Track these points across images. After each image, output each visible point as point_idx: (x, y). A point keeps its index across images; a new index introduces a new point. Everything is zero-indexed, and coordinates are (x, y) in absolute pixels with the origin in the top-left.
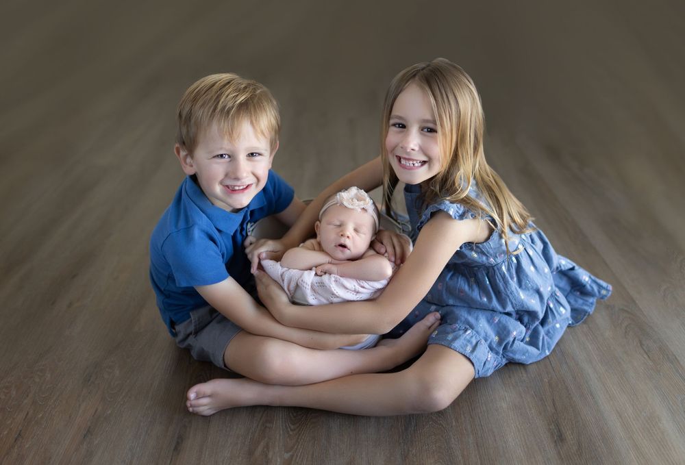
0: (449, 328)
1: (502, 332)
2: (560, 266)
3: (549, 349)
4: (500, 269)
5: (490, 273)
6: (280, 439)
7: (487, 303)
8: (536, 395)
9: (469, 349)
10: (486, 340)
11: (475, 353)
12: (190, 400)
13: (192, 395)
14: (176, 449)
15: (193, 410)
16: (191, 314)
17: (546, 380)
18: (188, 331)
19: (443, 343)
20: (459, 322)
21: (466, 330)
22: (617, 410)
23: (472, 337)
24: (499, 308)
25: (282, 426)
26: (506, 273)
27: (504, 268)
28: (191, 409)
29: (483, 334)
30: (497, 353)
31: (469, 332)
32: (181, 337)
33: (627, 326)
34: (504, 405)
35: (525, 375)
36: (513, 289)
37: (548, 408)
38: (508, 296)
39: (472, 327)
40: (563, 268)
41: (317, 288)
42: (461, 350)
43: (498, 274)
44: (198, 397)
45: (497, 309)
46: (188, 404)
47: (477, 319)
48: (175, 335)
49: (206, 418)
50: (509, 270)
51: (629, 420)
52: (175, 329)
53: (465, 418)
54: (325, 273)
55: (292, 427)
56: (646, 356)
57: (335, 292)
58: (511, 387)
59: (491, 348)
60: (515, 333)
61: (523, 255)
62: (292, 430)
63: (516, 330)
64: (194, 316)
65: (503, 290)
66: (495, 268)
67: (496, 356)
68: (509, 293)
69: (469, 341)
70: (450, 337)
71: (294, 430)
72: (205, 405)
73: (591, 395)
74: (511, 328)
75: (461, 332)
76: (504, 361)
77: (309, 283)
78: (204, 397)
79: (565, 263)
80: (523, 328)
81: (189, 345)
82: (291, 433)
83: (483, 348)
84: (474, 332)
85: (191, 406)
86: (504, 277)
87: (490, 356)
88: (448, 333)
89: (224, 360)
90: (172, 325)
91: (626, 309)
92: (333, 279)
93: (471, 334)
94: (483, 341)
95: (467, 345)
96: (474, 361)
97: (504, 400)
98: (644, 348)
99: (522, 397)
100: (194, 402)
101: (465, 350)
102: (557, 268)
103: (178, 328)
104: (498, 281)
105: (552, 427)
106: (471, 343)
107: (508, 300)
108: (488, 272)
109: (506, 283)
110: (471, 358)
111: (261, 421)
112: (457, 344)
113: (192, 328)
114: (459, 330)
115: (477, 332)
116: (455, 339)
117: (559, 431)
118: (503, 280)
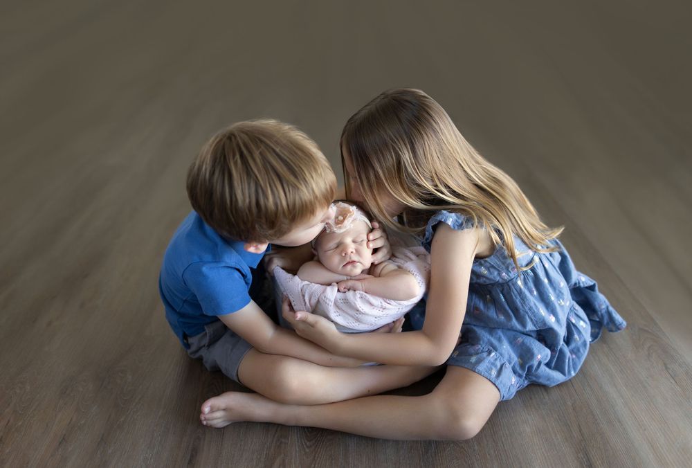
0: (471, 350)
1: (525, 355)
2: (579, 283)
3: (575, 371)
4: (515, 284)
5: (505, 290)
6: (296, 455)
7: (505, 321)
8: (560, 420)
9: (494, 373)
10: (510, 363)
11: (500, 378)
12: (204, 414)
13: (206, 409)
14: (190, 461)
15: (207, 423)
16: (206, 327)
17: (569, 403)
18: (202, 344)
19: (466, 366)
20: (481, 342)
21: (490, 353)
22: (648, 440)
23: (496, 359)
24: (519, 327)
25: (298, 442)
26: (522, 287)
27: (520, 283)
28: (205, 423)
29: (506, 357)
30: (520, 376)
31: (493, 354)
32: (193, 348)
33: (650, 347)
34: (528, 429)
35: (547, 397)
36: (532, 304)
37: (574, 433)
38: (527, 313)
39: (495, 349)
40: (582, 285)
41: (341, 305)
42: (486, 374)
43: (514, 291)
44: (212, 411)
45: (516, 327)
46: (202, 417)
47: (499, 340)
48: (188, 346)
49: (221, 431)
50: (525, 283)
51: (662, 452)
52: (187, 341)
53: (487, 441)
54: (349, 290)
55: (308, 443)
56: (673, 382)
57: (360, 309)
58: (533, 410)
59: (515, 372)
60: (539, 357)
61: (539, 267)
62: (308, 447)
63: (541, 353)
64: (209, 330)
65: (521, 307)
66: (510, 284)
67: (518, 379)
68: (527, 309)
69: (493, 364)
70: (473, 359)
71: (311, 446)
72: (220, 418)
73: (620, 422)
74: (536, 351)
75: (485, 354)
76: (526, 383)
77: (333, 300)
78: (218, 410)
79: (584, 280)
80: (548, 352)
81: (201, 356)
82: (307, 450)
83: (508, 371)
84: (498, 355)
85: (205, 419)
86: (520, 293)
87: (514, 379)
88: (471, 355)
89: (237, 375)
90: (185, 337)
91: (647, 329)
92: (359, 296)
93: (495, 357)
94: (507, 365)
95: (492, 369)
96: (499, 386)
97: (528, 424)
98: (670, 372)
99: (545, 421)
100: (207, 416)
101: (491, 374)
102: (576, 284)
103: (191, 340)
104: (514, 297)
105: (581, 455)
106: (496, 366)
107: (527, 318)
108: (503, 289)
109: (523, 298)
110: (497, 384)
111: (276, 436)
112: (482, 367)
113: (206, 341)
114: (482, 352)
115: (501, 354)
116: (479, 361)
117: (589, 460)
118: (520, 296)
